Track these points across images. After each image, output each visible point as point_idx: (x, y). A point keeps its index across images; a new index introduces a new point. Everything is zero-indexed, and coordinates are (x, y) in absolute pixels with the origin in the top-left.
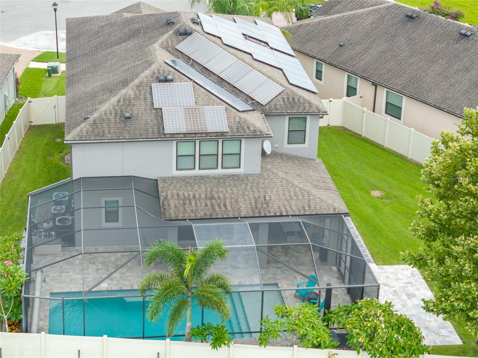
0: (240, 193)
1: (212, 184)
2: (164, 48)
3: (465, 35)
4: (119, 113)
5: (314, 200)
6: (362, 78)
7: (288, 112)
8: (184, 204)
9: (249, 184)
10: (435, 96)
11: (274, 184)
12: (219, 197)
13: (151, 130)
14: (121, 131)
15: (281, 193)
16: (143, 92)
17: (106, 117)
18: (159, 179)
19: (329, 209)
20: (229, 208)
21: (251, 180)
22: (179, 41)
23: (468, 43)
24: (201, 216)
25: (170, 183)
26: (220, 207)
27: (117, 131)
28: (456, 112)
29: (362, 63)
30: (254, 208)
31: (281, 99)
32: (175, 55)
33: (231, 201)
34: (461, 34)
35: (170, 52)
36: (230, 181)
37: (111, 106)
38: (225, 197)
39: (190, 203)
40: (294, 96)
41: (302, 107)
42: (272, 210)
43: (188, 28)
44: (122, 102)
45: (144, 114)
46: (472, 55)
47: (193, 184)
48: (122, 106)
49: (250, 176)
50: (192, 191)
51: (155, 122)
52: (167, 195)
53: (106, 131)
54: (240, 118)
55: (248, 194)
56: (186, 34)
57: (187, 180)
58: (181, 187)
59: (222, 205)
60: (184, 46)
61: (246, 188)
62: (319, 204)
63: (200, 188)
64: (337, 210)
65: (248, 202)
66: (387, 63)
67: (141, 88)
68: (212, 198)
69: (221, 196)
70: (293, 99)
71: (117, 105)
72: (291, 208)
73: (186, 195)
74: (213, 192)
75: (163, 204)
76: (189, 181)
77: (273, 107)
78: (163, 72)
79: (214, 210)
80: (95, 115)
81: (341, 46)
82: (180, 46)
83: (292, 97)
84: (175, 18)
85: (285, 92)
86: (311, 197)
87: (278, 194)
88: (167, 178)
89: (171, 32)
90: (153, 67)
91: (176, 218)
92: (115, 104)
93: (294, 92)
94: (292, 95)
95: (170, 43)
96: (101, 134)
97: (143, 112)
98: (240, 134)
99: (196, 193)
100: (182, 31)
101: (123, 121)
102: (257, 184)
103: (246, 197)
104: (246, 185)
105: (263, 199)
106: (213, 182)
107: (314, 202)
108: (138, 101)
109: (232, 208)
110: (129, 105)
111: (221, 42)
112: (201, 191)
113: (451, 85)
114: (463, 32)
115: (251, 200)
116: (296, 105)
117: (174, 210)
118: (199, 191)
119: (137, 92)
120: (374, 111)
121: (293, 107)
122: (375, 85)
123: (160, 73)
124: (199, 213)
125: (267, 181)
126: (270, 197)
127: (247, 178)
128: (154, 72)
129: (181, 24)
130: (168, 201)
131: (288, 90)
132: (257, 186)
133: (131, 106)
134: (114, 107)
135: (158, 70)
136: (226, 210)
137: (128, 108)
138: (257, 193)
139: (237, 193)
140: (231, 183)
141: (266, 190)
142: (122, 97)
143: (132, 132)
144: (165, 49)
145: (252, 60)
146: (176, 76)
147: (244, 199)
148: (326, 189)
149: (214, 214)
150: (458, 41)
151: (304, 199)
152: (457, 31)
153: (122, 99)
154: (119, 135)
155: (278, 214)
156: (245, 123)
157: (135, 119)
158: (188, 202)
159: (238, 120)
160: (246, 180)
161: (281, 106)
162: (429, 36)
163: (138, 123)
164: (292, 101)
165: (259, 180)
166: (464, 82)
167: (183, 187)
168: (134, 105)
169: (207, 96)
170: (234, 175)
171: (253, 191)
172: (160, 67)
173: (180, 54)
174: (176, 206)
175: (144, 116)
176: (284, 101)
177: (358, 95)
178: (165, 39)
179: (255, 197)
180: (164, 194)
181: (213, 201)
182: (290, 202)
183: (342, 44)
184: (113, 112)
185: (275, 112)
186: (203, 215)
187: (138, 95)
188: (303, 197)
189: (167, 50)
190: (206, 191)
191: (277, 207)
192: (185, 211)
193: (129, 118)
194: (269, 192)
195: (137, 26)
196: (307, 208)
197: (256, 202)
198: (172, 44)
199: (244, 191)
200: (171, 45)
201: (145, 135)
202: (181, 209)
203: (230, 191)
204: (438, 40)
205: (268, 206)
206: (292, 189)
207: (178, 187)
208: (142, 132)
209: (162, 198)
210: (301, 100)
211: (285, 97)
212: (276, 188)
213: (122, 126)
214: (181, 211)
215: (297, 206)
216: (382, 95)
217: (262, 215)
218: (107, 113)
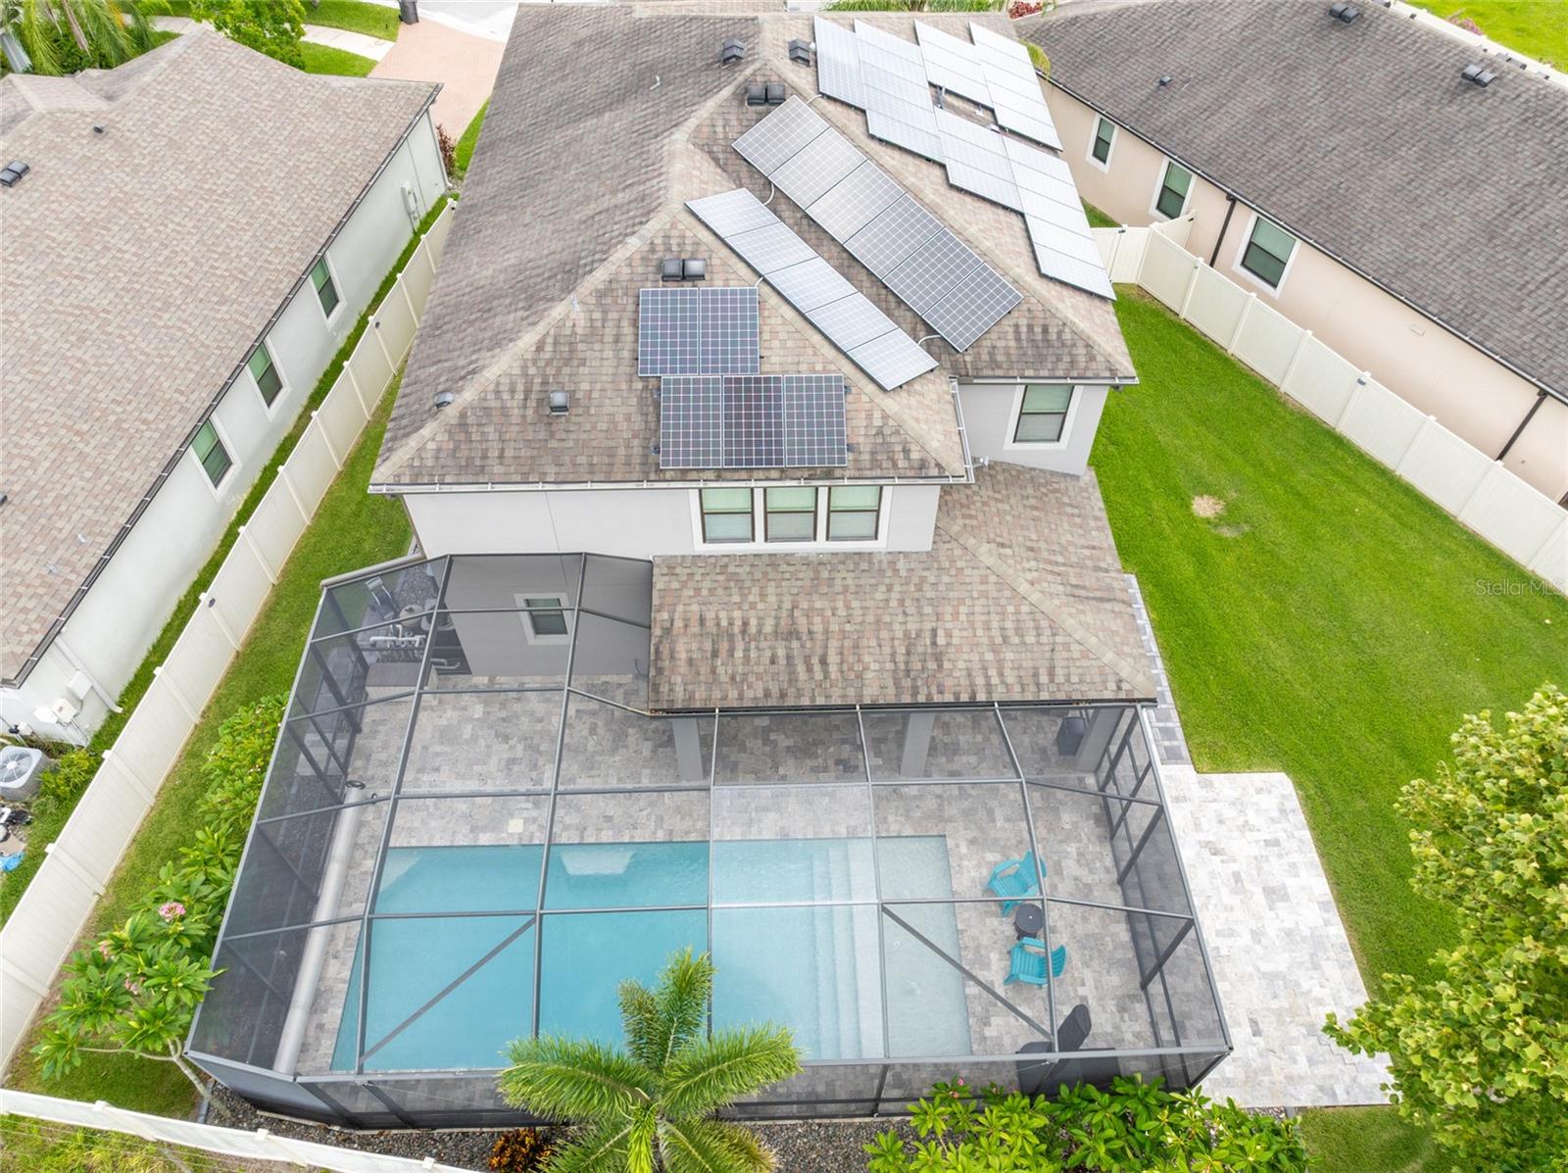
0: (870, 618)
1: (798, 583)
2: (701, 147)
3: (1475, 81)
4: (536, 387)
5: (1067, 647)
6: (1206, 178)
7: (1027, 373)
8: (715, 654)
9: (897, 588)
10: (1382, 250)
11: (964, 587)
12: (810, 632)
13: (622, 451)
14: (535, 453)
15: (979, 618)
16: (613, 315)
17: (498, 404)
18: (657, 561)
19: (1104, 683)
20: (833, 669)
21: (903, 573)
22: (745, 123)
23: (1480, 104)
24: (755, 698)
25: (685, 578)
26: (809, 669)
27: (523, 453)
28: (1430, 308)
29: (1209, 137)
30: (901, 674)
31: (1011, 330)
32: (730, 169)
33: (842, 647)
34: (1465, 76)
35: (716, 160)
36: (845, 575)
37: (517, 364)
38: (826, 631)
39: (731, 652)
40: (1047, 322)
41: (1067, 359)
42: (949, 682)
43: (774, 78)
44: (549, 348)
45: (609, 394)
46: (1489, 140)
47: (748, 584)
48: (549, 363)
49: (901, 556)
50: (740, 608)
51: (638, 423)
52: (672, 621)
53: (494, 453)
54: (885, 417)
55: (891, 624)
56: (767, 99)
57: (731, 569)
58: (712, 591)
59: (815, 661)
60: (761, 142)
61: (887, 600)
62: (1078, 664)
63: (763, 596)
64: (1125, 686)
65: (887, 650)
66: (1270, 144)
67: (609, 300)
68: (792, 634)
69: (818, 628)
70: (1045, 330)
71: (535, 361)
72: (1001, 675)
73: (724, 623)
74: (797, 613)
75: (657, 651)
76: (737, 570)
77: (985, 357)
78: (679, 245)
79: (793, 680)
80: (468, 395)
81: (1163, 83)
82: (744, 141)
83: (1042, 322)
84: (746, 39)
85: (1025, 307)
86: (1058, 639)
87: (972, 624)
88: (679, 560)
89: (726, 92)
90: (654, 227)
91: (686, 705)
92: (529, 356)
93: (1048, 306)
94: (1041, 315)
95: (719, 129)
96: (478, 462)
97: (608, 386)
98: (878, 473)
99: (752, 613)
100: (756, 90)
101: (546, 420)
102: (919, 588)
103: (884, 634)
104: (890, 588)
105: (928, 642)
106: (801, 575)
107: (1065, 654)
108: (597, 347)
109: (842, 672)
110: (567, 362)
111: (862, 129)
112: (764, 609)
113: (1422, 226)
114: (1472, 70)
115: (896, 643)
116: (1051, 350)
117: (683, 676)
118: (760, 606)
119: (597, 315)
120: (1212, 264)
121: (1040, 359)
122: (1233, 200)
123: (669, 249)
124: (750, 687)
125: (946, 579)
126: (949, 635)
127: (892, 563)
128: (652, 243)
129: (757, 65)
130: (673, 642)
131: (1033, 300)
132: (916, 595)
133: (575, 363)
134: (524, 368)
135: (667, 237)
136: (825, 678)
137: (566, 370)
138: (916, 618)
139: (860, 619)
140: (850, 581)
141: (940, 610)
142: (552, 332)
143: (567, 459)
144: (702, 150)
145: (943, 189)
146: (716, 261)
147: (878, 638)
148: (1101, 600)
149: (792, 691)
150: (1454, 96)
151: (1038, 642)
152: (1454, 65)
153: (550, 340)
154: (526, 469)
155: (964, 698)
156: (897, 432)
157: (580, 411)
158: (724, 646)
159: (877, 422)
160: (889, 573)
161: (1008, 354)
162: (1381, 73)
163: (588, 427)
164: (1039, 337)
165: (925, 573)
166: (1458, 220)
167: (720, 592)
168: (583, 362)
169: (797, 336)
170: (859, 554)
171: (904, 613)
172: (673, 226)
173: (744, 168)
174: (690, 662)
175: (607, 401)
176: (1018, 339)
177: (1183, 218)
178: (706, 115)
179: (907, 635)
180: (665, 616)
181: (795, 644)
182: (1002, 656)
183: (1167, 79)
184: (520, 387)
185: (990, 373)
186: (760, 693)
187: (599, 324)
188: (1038, 635)
189: (710, 152)
190: (780, 608)
191: (964, 673)
192: (715, 680)
193: (564, 408)
194: (948, 617)
195: (653, 53)
196: (1044, 679)
197: (908, 653)
198: (725, 133)
199: (880, 612)
200: (721, 136)
201: (605, 468)
202: (704, 670)
203: (842, 612)
204: (1404, 87)
205: (940, 666)
206: (1011, 609)
207: (705, 592)
208: (595, 460)
209: (657, 631)
210: (1067, 336)
211: (1023, 322)
212: (968, 602)
213: (542, 435)
214: (702, 678)
215: (1020, 668)
216: (1244, 224)
217: (921, 699)
218: (501, 388)
